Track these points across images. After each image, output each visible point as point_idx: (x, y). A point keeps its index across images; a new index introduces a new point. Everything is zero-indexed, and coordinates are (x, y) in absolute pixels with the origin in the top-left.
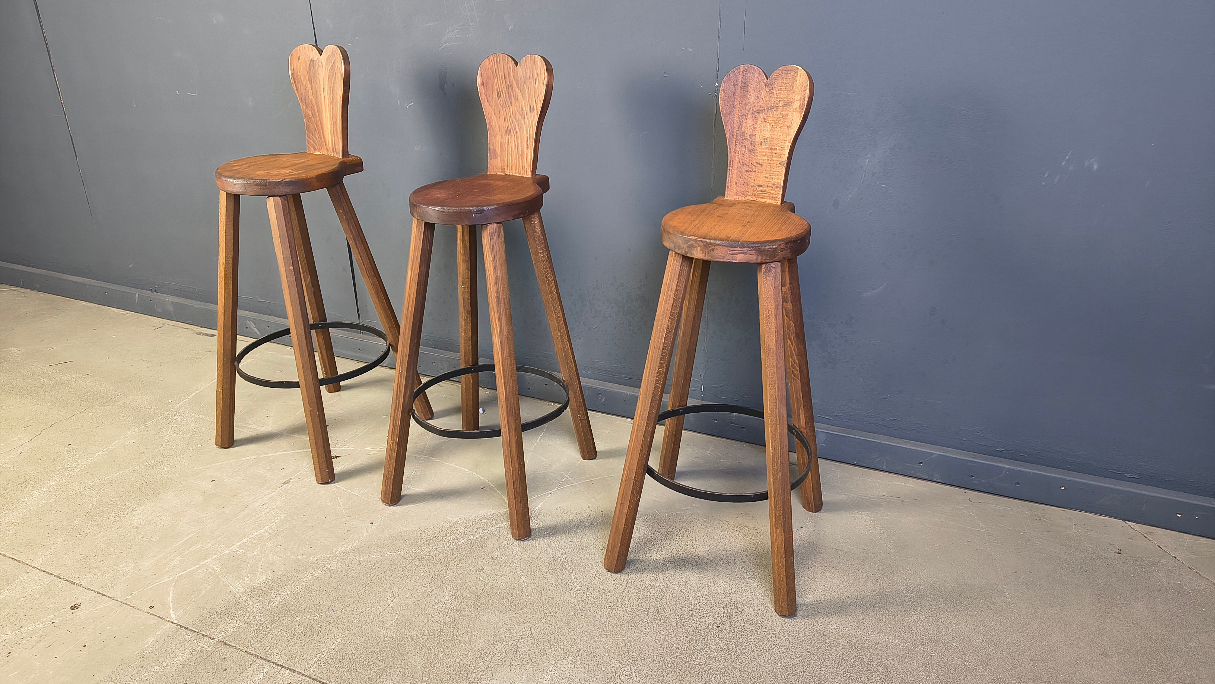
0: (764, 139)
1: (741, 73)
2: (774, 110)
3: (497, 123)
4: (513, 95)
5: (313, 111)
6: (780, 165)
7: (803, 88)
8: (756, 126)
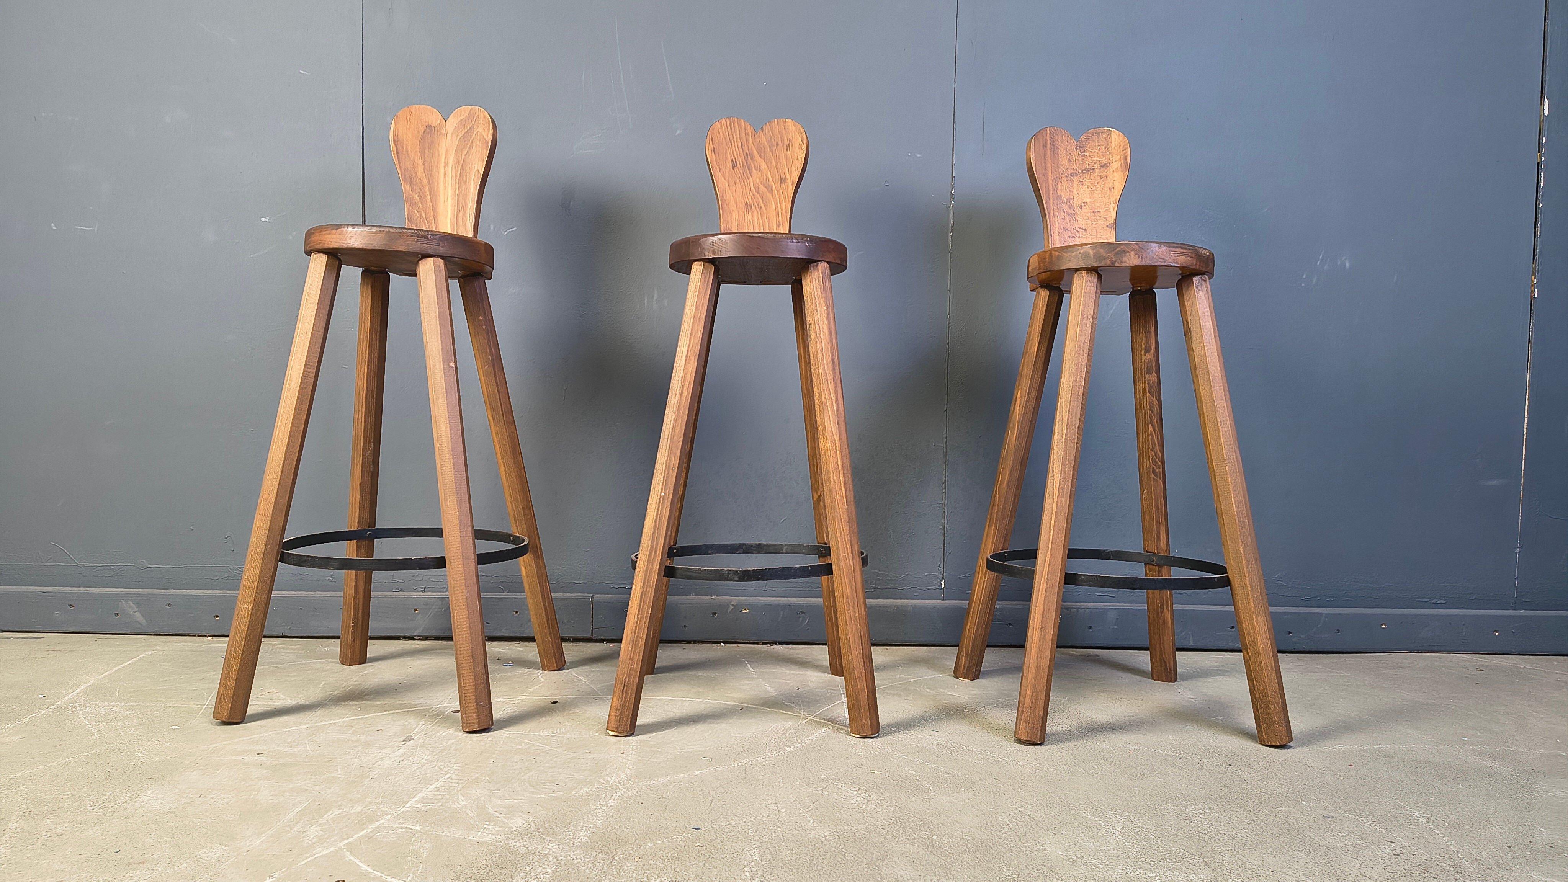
0: (1084, 203)
1: (1048, 135)
2: (1089, 172)
3: (732, 197)
4: (754, 164)
5: (421, 194)
6: (1108, 228)
7: (1121, 147)
8: (1072, 189)
